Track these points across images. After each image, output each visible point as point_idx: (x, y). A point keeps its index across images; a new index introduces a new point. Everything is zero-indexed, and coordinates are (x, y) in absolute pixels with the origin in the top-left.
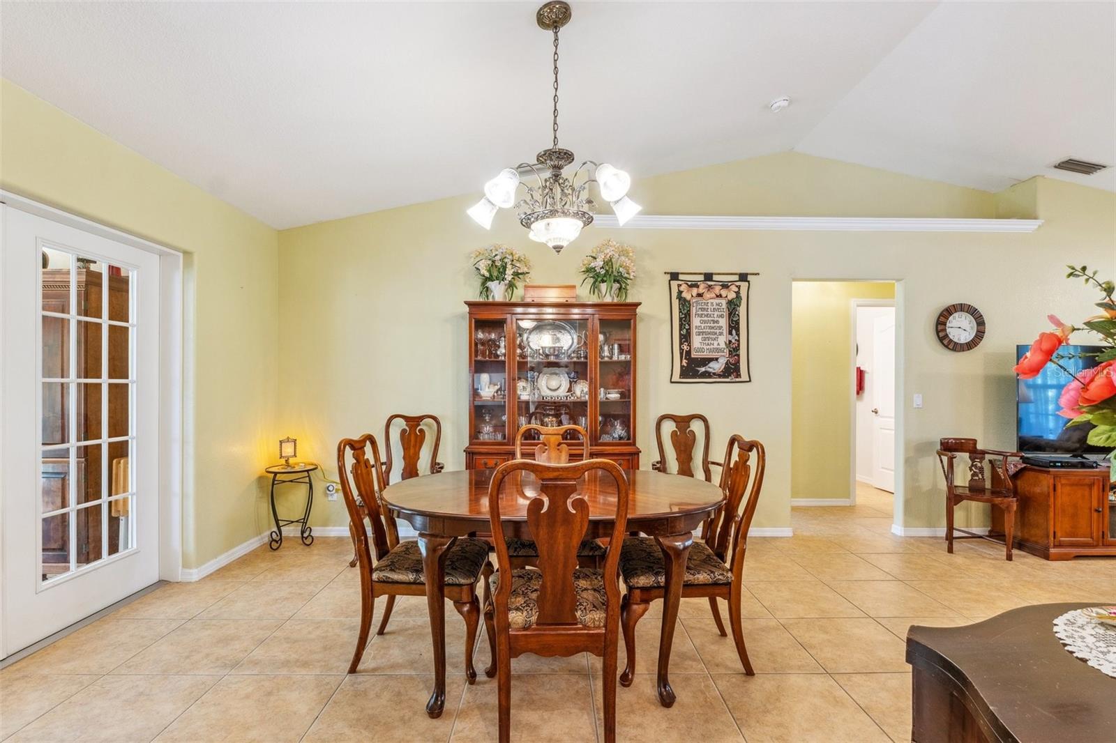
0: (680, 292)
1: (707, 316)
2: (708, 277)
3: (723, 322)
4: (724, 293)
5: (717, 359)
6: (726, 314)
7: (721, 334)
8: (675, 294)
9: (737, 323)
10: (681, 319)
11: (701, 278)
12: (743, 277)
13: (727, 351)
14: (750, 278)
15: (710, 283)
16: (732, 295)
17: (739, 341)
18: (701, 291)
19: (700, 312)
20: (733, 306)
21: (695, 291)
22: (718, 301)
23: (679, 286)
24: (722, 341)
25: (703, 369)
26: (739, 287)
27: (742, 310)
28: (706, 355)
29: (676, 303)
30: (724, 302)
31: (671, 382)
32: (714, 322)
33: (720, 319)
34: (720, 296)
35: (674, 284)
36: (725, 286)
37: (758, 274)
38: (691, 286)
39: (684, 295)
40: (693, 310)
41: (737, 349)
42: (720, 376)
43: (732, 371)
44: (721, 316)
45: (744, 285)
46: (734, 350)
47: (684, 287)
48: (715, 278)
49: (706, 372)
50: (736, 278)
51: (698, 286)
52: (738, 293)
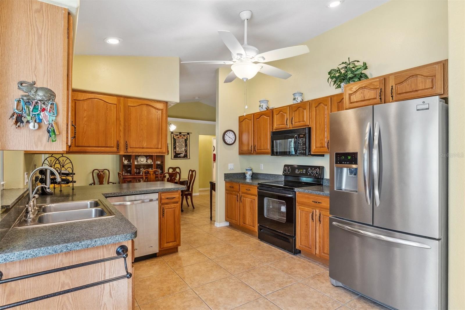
0: (174, 137)
1: (180, 143)
2: (180, 133)
3: (184, 144)
4: (184, 137)
5: (182, 153)
6: (184, 142)
7: (183, 147)
8: (172, 137)
9: (187, 145)
10: (174, 143)
11: (179, 133)
12: (188, 134)
13: (184, 151)
14: (190, 134)
15: (181, 135)
16: (186, 138)
17: (187, 149)
18: (179, 137)
19: (178, 142)
20: (186, 140)
21: (177, 137)
22: (182, 139)
23: (173, 135)
24: (183, 149)
25: (179, 156)
26: (187, 136)
27: (188, 142)
28: (180, 152)
29: (173, 139)
30: (184, 139)
31: (172, 159)
32: (182, 144)
33: (183, 144)
34: (183, 138)
35: (172, 134)
36: (184, 136)
37: (191, 133)
38: (176, 135)
39: (175, 137)
40: (177, 141)
41: (187, 151)
42: (183, 157)
43: (186, 156)
44: (183, 143)
45: (188, 135)
46: (186, 151)
47: (174, 136)
48: (182, 133)
49: (180, 156)
50: (187, 134)
51: (178, 135)
52: (187, 137)
